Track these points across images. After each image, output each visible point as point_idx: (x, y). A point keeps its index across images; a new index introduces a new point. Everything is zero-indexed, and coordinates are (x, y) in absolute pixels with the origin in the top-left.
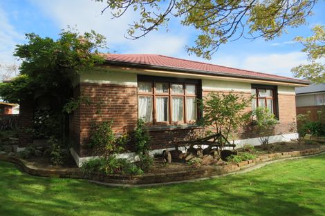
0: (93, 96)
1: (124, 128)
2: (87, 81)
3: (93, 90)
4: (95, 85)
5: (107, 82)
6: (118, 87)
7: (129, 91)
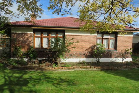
0: (15, 37)
1: (27, 49)
2: (13, 32)
3: (15, 35)
4: (16, 33)
5: (20, 32)
6: (25, 34)
7: (29, 35)
